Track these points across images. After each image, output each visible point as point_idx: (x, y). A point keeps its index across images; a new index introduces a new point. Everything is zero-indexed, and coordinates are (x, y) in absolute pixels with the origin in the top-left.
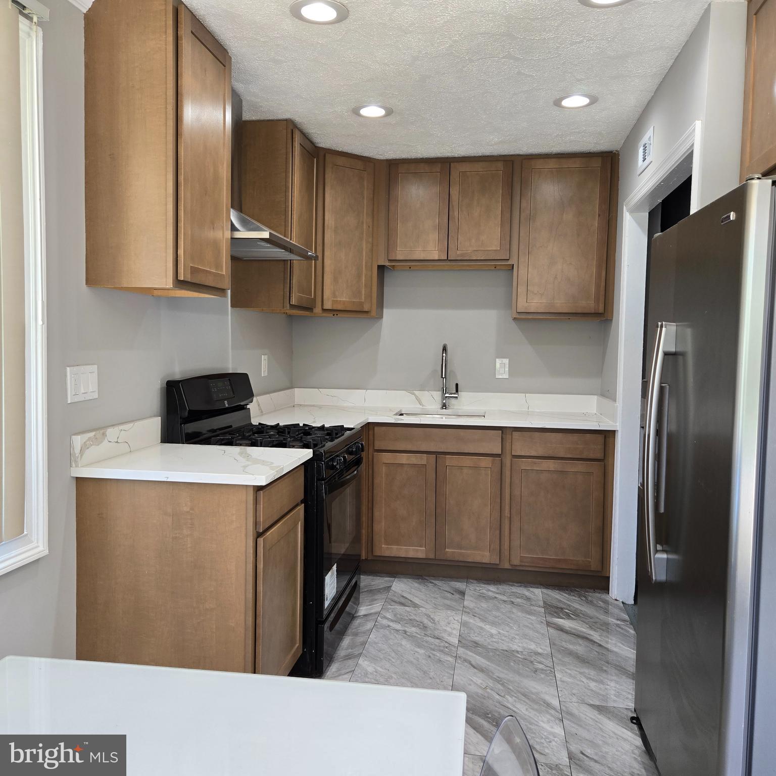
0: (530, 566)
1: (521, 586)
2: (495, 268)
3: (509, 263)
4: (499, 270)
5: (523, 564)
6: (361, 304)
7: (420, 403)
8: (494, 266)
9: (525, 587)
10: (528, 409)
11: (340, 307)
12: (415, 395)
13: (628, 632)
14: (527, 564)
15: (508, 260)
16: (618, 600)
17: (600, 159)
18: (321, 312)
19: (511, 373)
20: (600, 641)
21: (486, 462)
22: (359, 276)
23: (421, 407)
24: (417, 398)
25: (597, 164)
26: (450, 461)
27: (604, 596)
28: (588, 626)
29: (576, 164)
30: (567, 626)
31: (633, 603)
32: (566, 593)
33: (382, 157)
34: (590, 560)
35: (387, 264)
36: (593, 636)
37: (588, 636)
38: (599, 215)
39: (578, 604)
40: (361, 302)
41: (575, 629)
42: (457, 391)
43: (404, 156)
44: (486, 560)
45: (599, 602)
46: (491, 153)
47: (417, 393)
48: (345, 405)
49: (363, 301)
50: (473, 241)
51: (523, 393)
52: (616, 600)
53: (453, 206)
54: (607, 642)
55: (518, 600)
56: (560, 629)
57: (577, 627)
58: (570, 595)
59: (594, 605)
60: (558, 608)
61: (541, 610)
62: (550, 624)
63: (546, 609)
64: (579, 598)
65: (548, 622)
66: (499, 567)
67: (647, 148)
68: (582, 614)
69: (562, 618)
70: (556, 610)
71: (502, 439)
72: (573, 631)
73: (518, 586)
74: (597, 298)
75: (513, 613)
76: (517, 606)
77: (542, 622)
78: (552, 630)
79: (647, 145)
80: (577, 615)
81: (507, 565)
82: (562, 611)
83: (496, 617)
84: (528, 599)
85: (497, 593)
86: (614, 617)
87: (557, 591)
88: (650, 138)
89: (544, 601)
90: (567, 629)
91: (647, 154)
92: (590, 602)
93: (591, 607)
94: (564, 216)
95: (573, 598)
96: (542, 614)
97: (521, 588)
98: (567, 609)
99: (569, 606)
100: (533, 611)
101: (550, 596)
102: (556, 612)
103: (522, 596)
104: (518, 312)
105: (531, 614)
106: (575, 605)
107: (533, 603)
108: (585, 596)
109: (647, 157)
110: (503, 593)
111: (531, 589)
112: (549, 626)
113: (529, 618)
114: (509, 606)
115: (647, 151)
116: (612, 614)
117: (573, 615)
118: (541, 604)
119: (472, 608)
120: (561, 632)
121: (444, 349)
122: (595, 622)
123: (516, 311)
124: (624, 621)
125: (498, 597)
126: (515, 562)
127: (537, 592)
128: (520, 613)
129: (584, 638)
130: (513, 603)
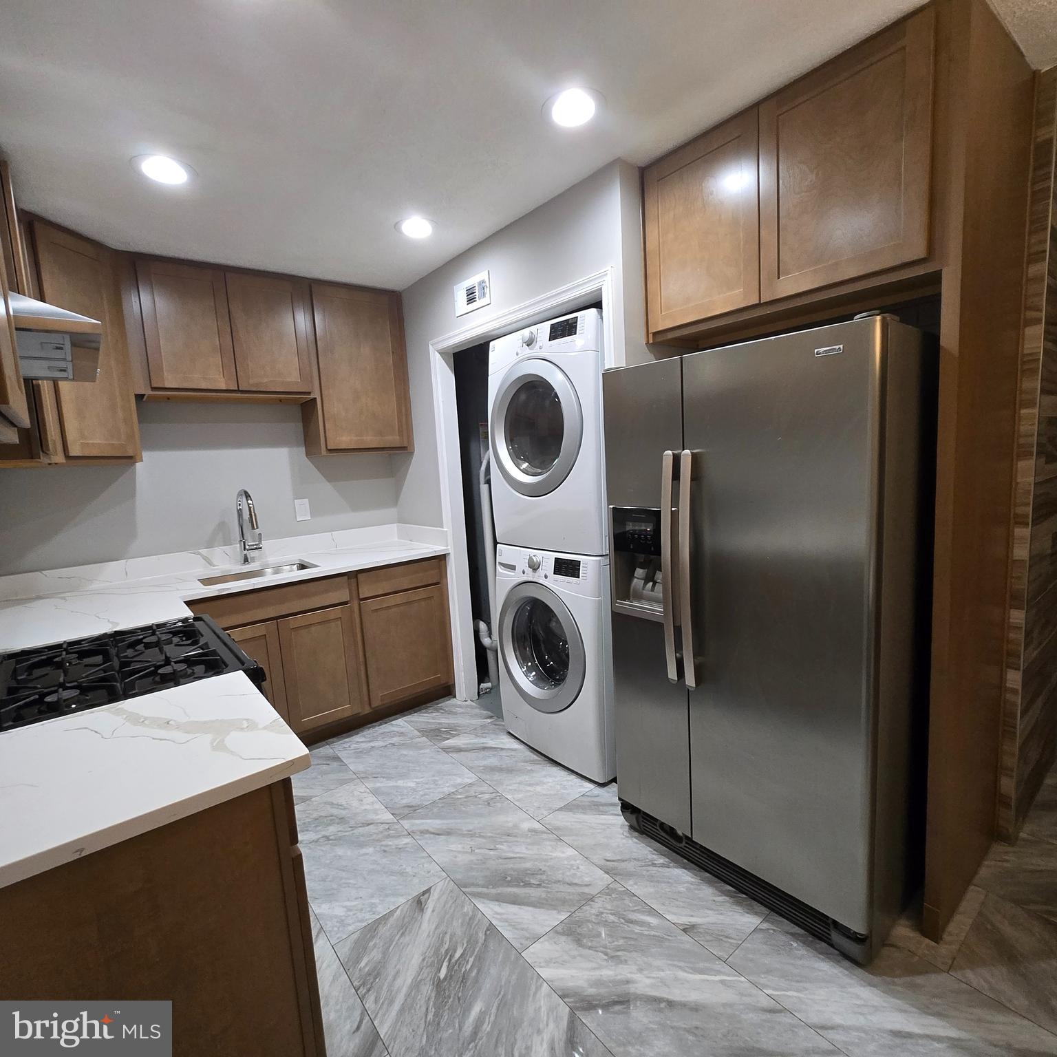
2: (280, 400)
3: (312, 396)
4: (284, 402)
6: (123, 447)
7: (210, 563)
8: (278, 399)
12: (199, 554)
15: (310, 393)
16: (467, 701)
19: (313, 513)
21: (335, 613)
22: (113, 408)
23: (212, 567)
24: (204, 557)
26: (292, 623)
27: (453, 701)
28: (474, 736)
30: (461, 745)
31: (478, 698)
32: (424, 713)
34: (439, 676)
35: (150, 392)
36: (487, 743)
37: (485, 745)
38: (393, 352)
41: (469, 744)
42: (260, 541)
44: (348, 714)
45: (456, 709)
46: (276, 269)
47: (202, 551)
50: (267, 370)
51: (327, 532)
52: (465, 701)
53: (236, 326)
54: (502, 743)
55: (395, 740)
56: (459, 750)
57: (468, 741)
58: (429, 713)
59: (455, 714)
60: (434, 730)
61: (424, 739)
62: (447, 750)
63: (427, 737)
64: (439, 712)
65: (442, 749)
66: (361, 715)
67: (477, 291)
68: (458, 726)
69: (448, 739)
70: (436, 734)
71: (349, 585)
72: (469, 746)
73: (379, 726)
74: (400, 432)
75: (406, 755)
76: (401, 746)
77: (438, 751)
78: (454, 755)
79: (477, 288)
80: (456, 730)
81: (367, 710)
82: (441, 732)
83: (396, 768)
84: (402, 734)
85: (369, 742)
86: (481, 717)
87: (416, 714)
88: (483, 282)
89: (416, 729)
90: (463, 746)
91: (477, 297)
92: (450, 713)
93: (455, 716)
94: (362, 350)
95: (435, 714)
96: (429, 743)
97: (384, 725)
98: (442, 728)
99: (439, 724)
100: (419, 745)
101: (416, 722)
102: (438, 736)
103: (395, 734)
104: (329, 448)
105: (421, 748)
106: (443, 720)
107: (411, 736)
108: (441, 709)
109: (477, 299)
110: (375, 739)
111: (392, 722)
112: (447, 752)
113: (424, 753)
114: (395, 750)
115: (477, 294)
116: (476, 715)
117: (453, 731)
118: (418, 734)
119: (363, 770)
120: (462, 753)
121: (247, 496)
122: (475, 729)
123: (326, 448)
124: (491, 717)
125: (373, 745)
126: (376, 703)
127: (402, 724)
128: (411, 753)
129: (484, 748)
130: (394, 745)
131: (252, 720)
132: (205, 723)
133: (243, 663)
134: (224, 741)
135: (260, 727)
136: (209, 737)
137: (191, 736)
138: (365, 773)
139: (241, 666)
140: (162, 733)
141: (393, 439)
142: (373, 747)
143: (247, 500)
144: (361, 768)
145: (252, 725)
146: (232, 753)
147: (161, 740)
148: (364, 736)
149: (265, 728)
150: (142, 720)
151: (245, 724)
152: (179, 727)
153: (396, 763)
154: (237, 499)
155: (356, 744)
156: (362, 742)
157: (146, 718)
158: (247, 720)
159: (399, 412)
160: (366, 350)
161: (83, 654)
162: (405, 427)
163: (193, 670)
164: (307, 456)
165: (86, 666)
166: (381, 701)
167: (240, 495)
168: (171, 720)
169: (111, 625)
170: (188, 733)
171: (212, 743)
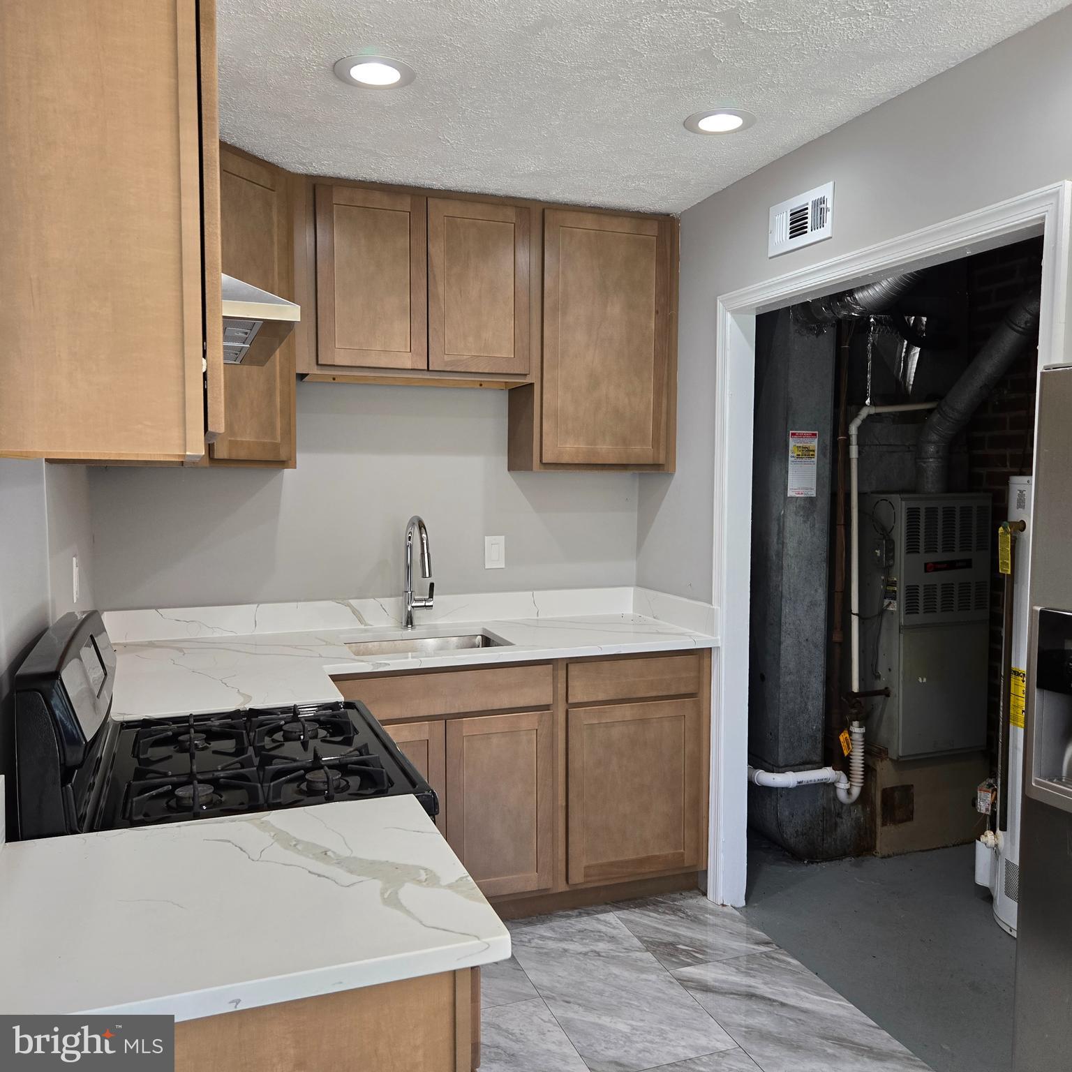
0: (599, 880)
1: (580, 915)
2: (481, 385)
3: (528, 380)
4: (486, 389)
5: (589, 879)
6: (276, 447)
7: (361, 620)
8: (479, 383)
9: (588, 914)
10: (538, 616)
11: (243, 455)
12: (349, 605)
13: (789, 963)
14: (593, 878)
15: (526, 375)
16: (726, 906)
17: (655, 225)
18: (208, 465)
19: (509, 559)
20: (772, 993)
21: (528, 721)
22: (270, 393)
23: (363, 627)
24: (355, 612)
25: (652, 230)
26: (469, 727)
27: (701, 901)
28: (734, 970)
29: (626, 226)
30: (711, 980)
31: (744, 904)
32: (650, 911)
33: (300, 169)
34: (682, 851)
35: (315, 370)
36: (757, 988)
37: (752, 991)
38: (657, 312)
39: (684, 929)
40: (276, 443)
41: (724, 982)
42: (431, 596)
43: (344, 173)
44: (532, 886)
45: (706, 916)
46: (497, 190)
47: (352, 602)
48: (216, 635)
49: (279, 440)
50: (471, 339)
51: (526, 590)
52: (723, 905)
53: (434, 276)
54: (784, 994)
55: (601, 946)
56: (705, 988)
57: (724, 977)
58: (659, 913)
59: (703, 923)
60: (666, 945)
61: (649, 955)
62: (685, 983)
63: (654, 952)
64: (675, 915)
65: (678, 979)
66: (551, 892)
67: (809, 216)
68: (707, 947)
69: (689, 965)
70: (668, 951)
71: (555, 678)
72: (725, 986)
73: (577, 916)
74: (656, 441)
75: (617, 976)
76: (610, 959)
77: (671, 982)
78: (699, 996)
79: (809, 211)
80: (703, 953)
81: (562, 887)
82: (677, 949)
83: (601, 993)
84: (612, 939)
85: (561, 940)
86: (748, 939)
87: (637, 910)
88: (823, 201)
89: (636, 936)
90: (713, 983)
91: (809, 225)
92: (695, 920)
93: (704, 928)
94: (609, 309)
95: (668, 917)
96: (657, 965)
97: (585, 918)
98: (680, 944)
99: (676, 935)
100: (640, 964)
101: (637, 924)
102: (672, 955)
103: (601, 937)
104: (544, 462)
105: (642, 970)
106: (683, 931)
107: (626, 945)
108: (680, 910)
109: (809, 229)
110: (568, 937)
111: (599, 916)
112: (686, 988)
113: (646, 980)
114: (599, 963)
115: (809, 220)
116: (739, 934)
117: (697, 953)
118: (639, 944)
119: (549, 985)
120: (710, 995)
121: (422, 526)
122: (737, 958)
123: (541, 461)
124: (767, 943)
125: (566, 947)
126: (577, 877)
127: (613, 921)
128: (626, 974)
129: (751, 996)
130: (598, 954)
131: (431, 871)
132: (373, 863)
133: (413, 784)
134: (397, 893)
135: (443, 883)
136: (378, 884)
137: (355, 878)
138: (551, 989)
139: (412, 789)
140: (320, 867)
141: (643, 450)
142: (566, 950)
143: (421, 534)
144: (545, 980)
145: (432, 879)
146: (408, 912)
147: (319, 875)
148: (553, 930)
149: (450, 886)
150: (294, 843)
151: (423, 876)
152: (340, 862)
153: (600, 986)
154: (407, 529)
155: (538, 938)
156: (550, 938)
157: (298, 842)
158: (426, 869)
159: (657, 404)
160: (615, 309)
161: (211, 735)
162: (663, 433)
163: (348, 782)
164: (509, 470)
165: (215, 752)
166: (586, 876)
167: (412, 524)
168: (330, 850)
169: (241, 699)
170: (351, 872)
171: (382, 894)
